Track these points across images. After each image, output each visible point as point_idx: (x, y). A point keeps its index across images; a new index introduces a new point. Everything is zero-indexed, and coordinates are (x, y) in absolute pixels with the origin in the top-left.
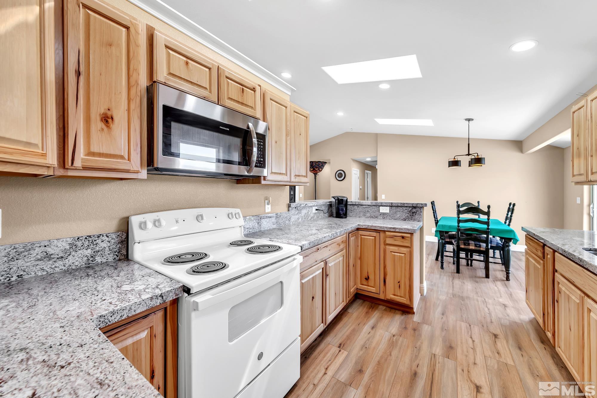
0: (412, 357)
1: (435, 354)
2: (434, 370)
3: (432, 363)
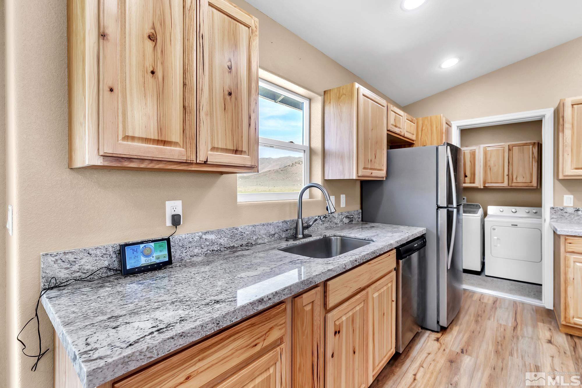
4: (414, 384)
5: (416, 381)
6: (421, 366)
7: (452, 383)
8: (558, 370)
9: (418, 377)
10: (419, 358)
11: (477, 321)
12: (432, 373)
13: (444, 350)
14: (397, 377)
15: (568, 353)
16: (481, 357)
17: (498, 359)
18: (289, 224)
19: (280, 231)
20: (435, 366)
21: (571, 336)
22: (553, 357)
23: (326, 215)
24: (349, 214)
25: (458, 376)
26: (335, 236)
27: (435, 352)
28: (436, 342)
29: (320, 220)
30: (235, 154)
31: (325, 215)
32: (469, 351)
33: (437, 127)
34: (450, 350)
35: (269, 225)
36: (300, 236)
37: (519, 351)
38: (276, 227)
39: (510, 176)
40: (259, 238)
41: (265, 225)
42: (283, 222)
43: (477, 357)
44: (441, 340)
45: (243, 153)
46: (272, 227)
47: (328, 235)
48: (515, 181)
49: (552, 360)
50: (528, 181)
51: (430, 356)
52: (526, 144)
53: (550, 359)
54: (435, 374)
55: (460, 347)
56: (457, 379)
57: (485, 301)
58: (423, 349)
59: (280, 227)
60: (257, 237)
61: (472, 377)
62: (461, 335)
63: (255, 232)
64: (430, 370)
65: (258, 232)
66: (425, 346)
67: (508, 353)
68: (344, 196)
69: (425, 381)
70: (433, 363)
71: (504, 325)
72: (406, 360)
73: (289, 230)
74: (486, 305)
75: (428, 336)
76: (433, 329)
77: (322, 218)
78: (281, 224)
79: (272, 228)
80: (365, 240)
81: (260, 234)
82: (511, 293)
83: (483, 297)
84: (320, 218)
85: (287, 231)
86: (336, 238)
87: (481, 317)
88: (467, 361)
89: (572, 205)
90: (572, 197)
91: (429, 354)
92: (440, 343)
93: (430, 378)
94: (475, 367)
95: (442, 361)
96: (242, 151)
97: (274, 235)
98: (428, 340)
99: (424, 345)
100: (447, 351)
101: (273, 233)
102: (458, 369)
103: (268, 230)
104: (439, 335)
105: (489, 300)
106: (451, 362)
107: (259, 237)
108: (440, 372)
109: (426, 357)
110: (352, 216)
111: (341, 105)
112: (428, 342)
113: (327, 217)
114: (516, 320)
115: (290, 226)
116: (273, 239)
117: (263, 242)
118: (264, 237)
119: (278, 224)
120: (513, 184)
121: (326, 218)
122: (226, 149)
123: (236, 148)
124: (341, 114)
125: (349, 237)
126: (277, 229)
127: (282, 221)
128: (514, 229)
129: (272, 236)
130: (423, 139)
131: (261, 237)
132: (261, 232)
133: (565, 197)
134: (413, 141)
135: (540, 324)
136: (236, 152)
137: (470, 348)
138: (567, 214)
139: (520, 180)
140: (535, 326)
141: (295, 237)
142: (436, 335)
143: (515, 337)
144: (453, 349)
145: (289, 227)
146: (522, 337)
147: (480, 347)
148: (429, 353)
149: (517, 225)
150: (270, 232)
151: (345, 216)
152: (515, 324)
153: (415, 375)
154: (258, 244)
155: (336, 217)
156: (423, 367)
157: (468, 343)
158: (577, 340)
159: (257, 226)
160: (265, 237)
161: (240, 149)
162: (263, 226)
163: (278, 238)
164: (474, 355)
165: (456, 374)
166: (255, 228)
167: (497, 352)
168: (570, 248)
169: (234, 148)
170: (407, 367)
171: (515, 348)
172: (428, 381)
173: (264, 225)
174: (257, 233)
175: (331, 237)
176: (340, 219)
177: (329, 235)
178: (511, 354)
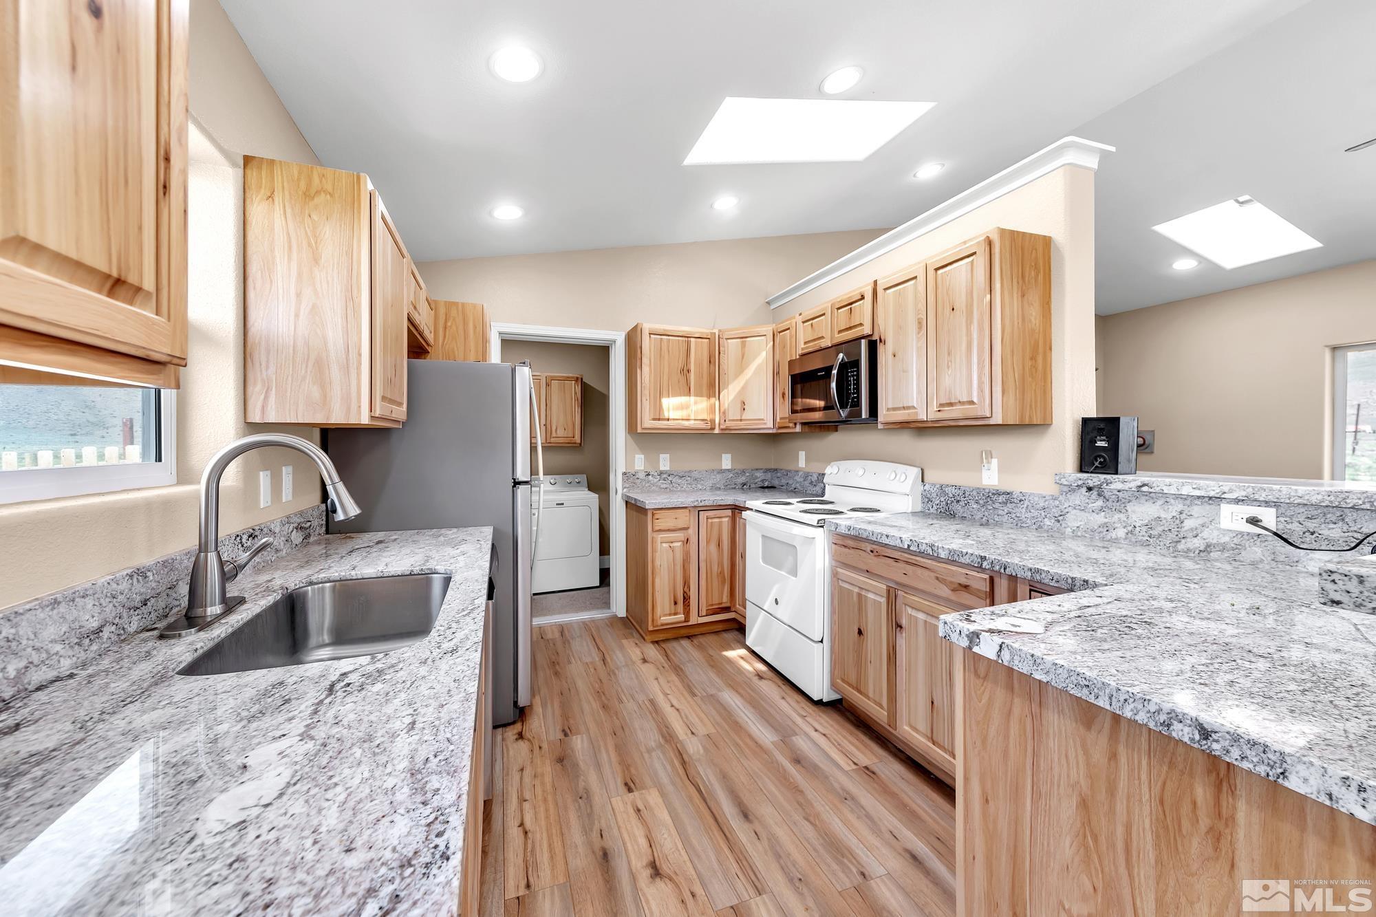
0: (781, 847)
1: (760, 894)
2: (731, 849)
3: (745, 863)
4: (530, 842)
5: (530, 835)
6: (522, 800)
7: (580, 795)
8: (669, 692)
9: (528, 824)
10: (510, 789)
11: (556, 674)
12: (545, 800)
13: (540, 748)
14: (494, 853)
15: (666, 665)
16: (592, 726)
17: (611, 717)
18: (151, 578)
19: (120, 609)
20: (543, 784)
21: (657, 642)
22: (657, 679)
23: (253, 530)
24: (302, 520)
25: (582, 777)
26: (311, 583)
27: (530, 761)
28: (521, 742)
29: (240, 545)
30: (111, 293)
31: (251, 530)
32: (573, 728)
33: (475, 327)
34: (549, 743)
35: (77, 600)
36: (214, 610)
37: (625, 691)
38: (108, 600)
39: (549, 427)
40: (36, 662)
41: (59, 603)
42: (131, 576)
43: (588, 730)
44: (527, 734)
45: (139, 298)
46: (89, 602)
47: (292, 586)
48: (554, 435)
49: (658, 682)
50: (571, 435)
51: (527, 772)
52: (568, 379)
53: (655, 682)
54: (550, 798)
55: (559, 728)
56: (583, 783)
57: (549, 636)
58: (508, 769)
59: (121, 598)
60: (23, 664)
61: (598, 766)
62: (549, 706)
63: (14, 644)
64: (540, 797)
65: (32, 636)
66: (509, 760)
67: (617, 703)
68: (290, 469)
69: (543, 823)
70: (537, 782)
71: (591, 663)
72: (491, 810)
73: (153, 600)
74: (554, 640)
75: (503, 739)
76: (503, 723)
77: (244, 541)
78: (124, 586)
79: (90, 606)
80: (411, 574)
81: (38, 645)
82: (566, 613)
83: (544, 631)
84: (241, 539)
85: (146, 605)
86: (319, 588)
87: (558, 663)
88: (579, 744)
89: (642, 468)
90: (643, 456)
91: (522, 770)
92: (529, 740)
93: (547, 810)
94: (593, 747)
95: (547, 768)
96: (139, 289)
97: (99, 630)
98: (507, 746)
99: (505, 759)
100: (545, 746)
101: (95, 624)
102: (576, 766)
103: (73, 622)
104: (518, 726)
105: (553, 632)
106: (560, 760)
107: (35, 658)
108: (554, 788)
109: (521, 778)
110: (309, 524)
111: (315, 217)
112: (508, 750)
113: (256, 534)
114: (599, 648)
115: (154, 585)
116: (94, 647)
117: (51, 674)
118: (57, 653)
119: (114, 586)
120: (553, 440)
121: (254, 538)
122: (78, 265)
123: (119, 268)
124: (316, 243)
125: (360, 577)
126: (111, 605)
127: (129, 571)
128: (560, 509)
129: (92, 637)
130: (447, 346)
131: (44, 655)
132: (44, 633)
133: (637, 456)
134: (428, 345)
135: (624, 642)
136: (116, 285)
137: (572, 721)
138: (639, 481)
139: (561, 433)
140: (622, 648)
141: (192, 619)
142: (514, 729)
143: (611, 673)
144: (552, 738)
145: (153, 589)
146: (617, 669)
147: (583, 713)
148: (521, 767)
149: (563, 504)
150: (81, 627)
151: (296, 525)
152: (601, 655)
153: (522, 825)
154: (31, 688)
155: (277, 530)
156: (525, 801)
157: (566, 716)
158: (663, 646)
159: (28, 615)
160: (62, 652)
161: (132, 279)
162: (53, 609)
163: (114, 638)
164: (582, 728)
165: (578, 777)
166: (16, 626)
167: (604, 707)
168: (660, 524)
169: (110, 268)
170: (500, 822)
171: (620, 690)
172: (547, 817)
173: (56, 603)
174: (24, 642)
175: (300, 588)
176: (284, 536)
177: (296, 585)
178: (621, 701)
